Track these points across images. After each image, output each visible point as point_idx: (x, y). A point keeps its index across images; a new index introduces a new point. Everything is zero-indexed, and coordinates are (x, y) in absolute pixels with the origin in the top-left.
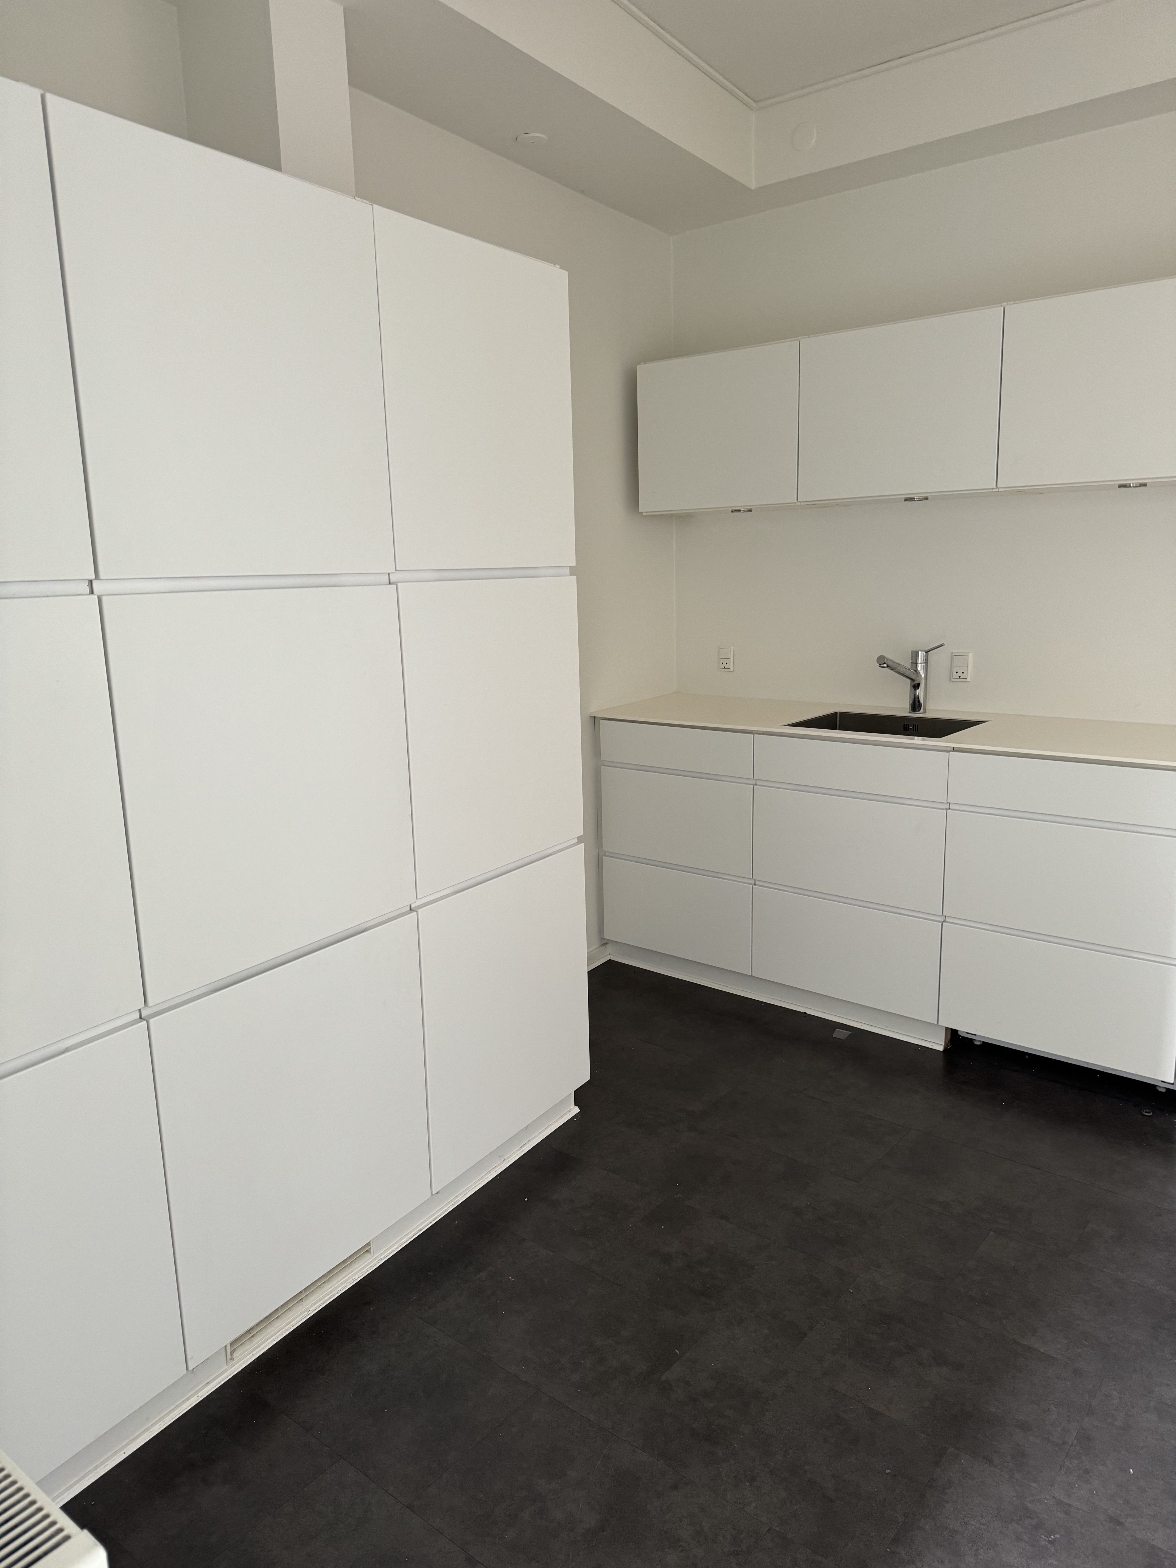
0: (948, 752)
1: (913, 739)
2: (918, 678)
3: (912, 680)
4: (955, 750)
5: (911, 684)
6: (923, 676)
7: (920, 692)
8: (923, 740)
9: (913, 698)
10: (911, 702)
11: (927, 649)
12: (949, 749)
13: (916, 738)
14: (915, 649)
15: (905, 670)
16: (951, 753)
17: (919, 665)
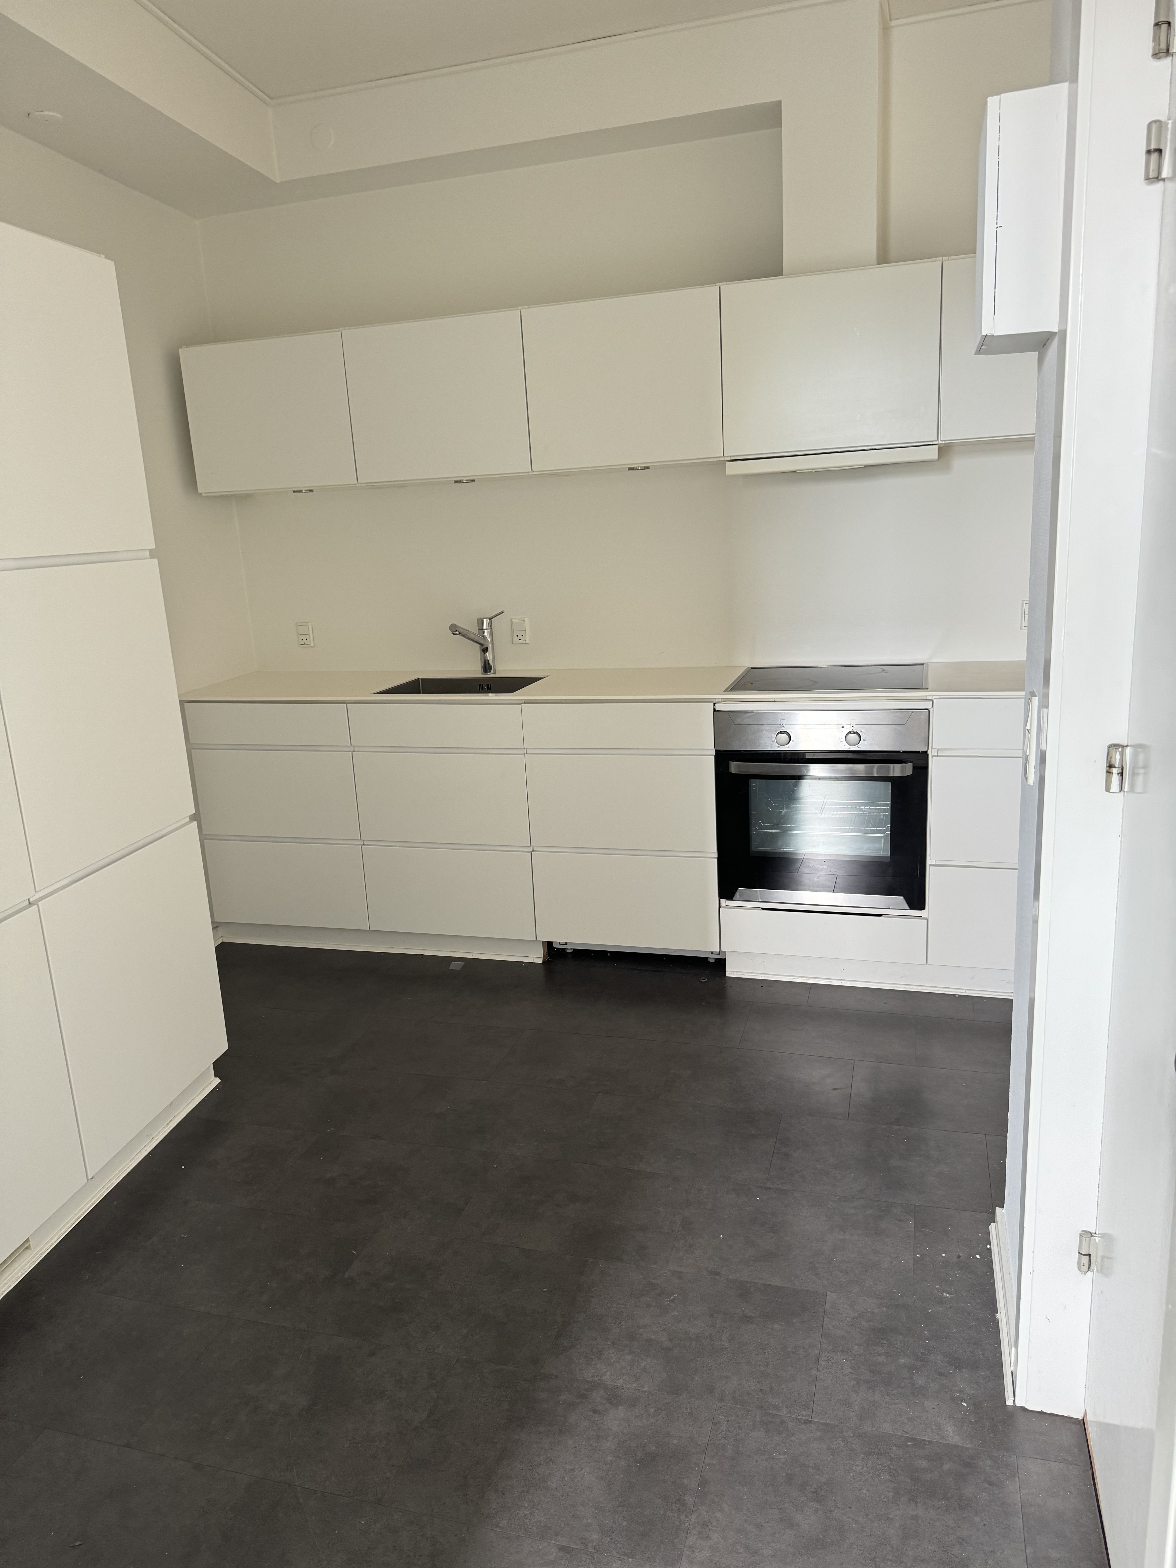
0: (520, 704)
1: (488, 696)
2: (485, 643)
3: (481, 645)
4: (525, 702)
5: (480, 648)
6: (490, 640)
7: (488, 655)
8: (496, 696)
9: (483, 661)
10: (483, 664)
11: (490, 616)
12: (520, 702)
13: (490, 694)
14: (479, 617)
15: (475, 636)
16: (522, 705)
17: (486, 631)
